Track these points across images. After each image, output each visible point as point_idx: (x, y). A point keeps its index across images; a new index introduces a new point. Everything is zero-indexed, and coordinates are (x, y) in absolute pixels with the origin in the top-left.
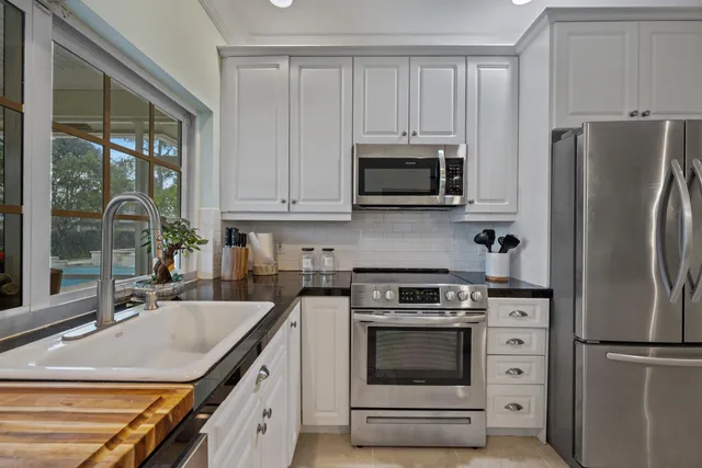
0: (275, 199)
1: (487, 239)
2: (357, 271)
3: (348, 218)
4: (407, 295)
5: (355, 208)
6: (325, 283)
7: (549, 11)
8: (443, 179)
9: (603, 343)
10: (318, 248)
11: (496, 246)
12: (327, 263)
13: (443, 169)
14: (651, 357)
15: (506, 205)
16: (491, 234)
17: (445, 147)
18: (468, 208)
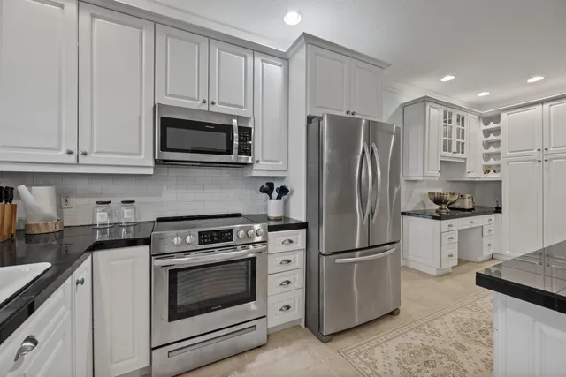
0: (59, 149)
1: (268, 190)
2: (160, 220)
3: (151, 171)
4: (205, 238)
5: (157, 162)
6: (124, 235)
7: (305, 35)
8: (236, 143)
9: (334, 253)
10: (116, 201)
11: (275, 194)
12: (127, 215)
13: (236, 135)
14: (358, 257)
15: (281, 165)
16: (271, 185)
17: (238, 117)
18: (256, 166)
